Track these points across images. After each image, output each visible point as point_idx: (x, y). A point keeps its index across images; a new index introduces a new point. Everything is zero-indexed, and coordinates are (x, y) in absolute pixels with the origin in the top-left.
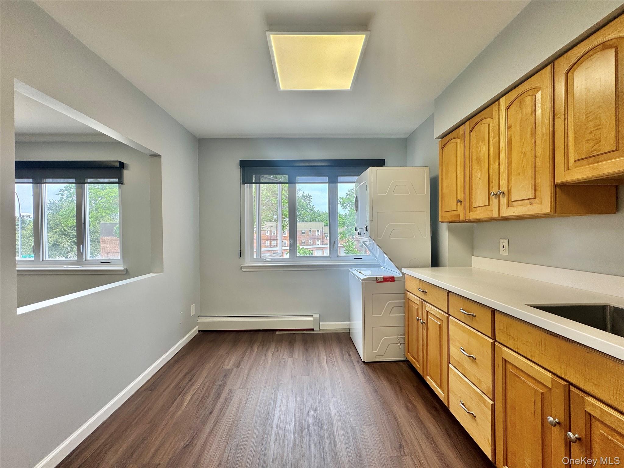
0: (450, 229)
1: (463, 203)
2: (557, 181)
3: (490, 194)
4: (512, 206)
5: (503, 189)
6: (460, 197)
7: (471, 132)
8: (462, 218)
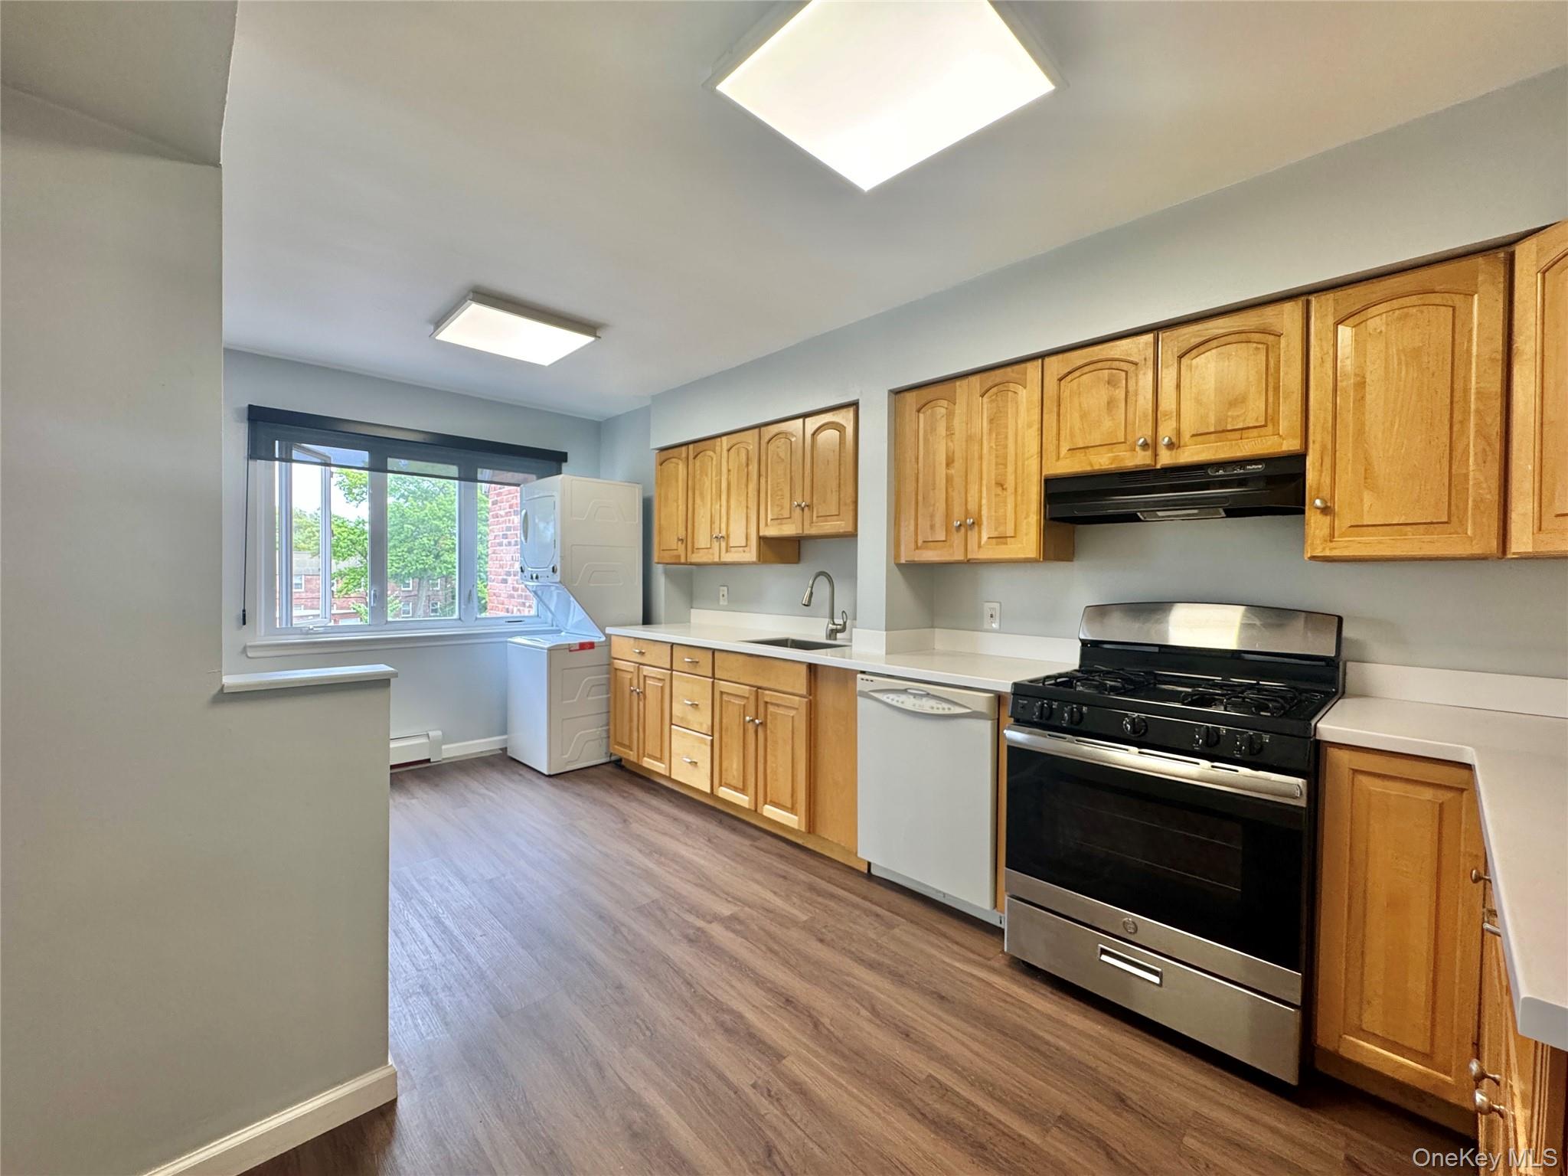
0: (667, 573)
1: (685, 541)
2: (761, 534)
3: (711, 536)
4: (730, 551)
5: (724, 533)
6: (682, 533)
7: (694, 458)
8: (683, 560)
